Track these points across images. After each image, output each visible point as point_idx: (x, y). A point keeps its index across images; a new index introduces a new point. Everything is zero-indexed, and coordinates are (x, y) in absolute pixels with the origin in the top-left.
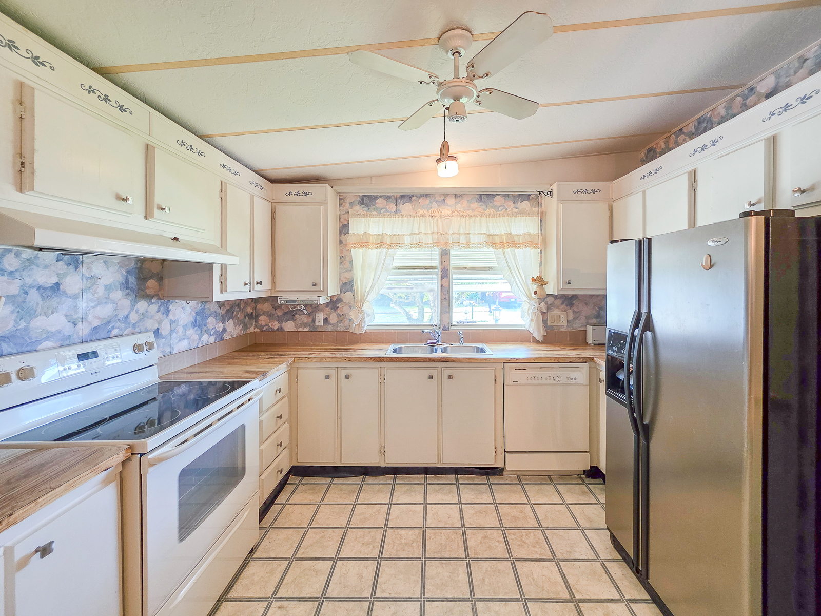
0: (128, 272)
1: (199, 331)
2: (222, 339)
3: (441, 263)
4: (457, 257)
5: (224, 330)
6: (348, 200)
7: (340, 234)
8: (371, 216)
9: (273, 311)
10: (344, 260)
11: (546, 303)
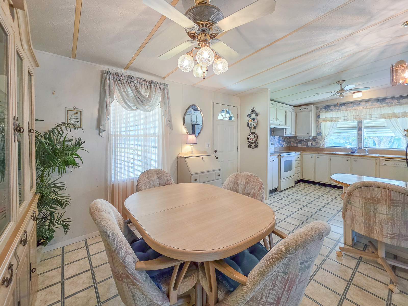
3: (358, 125)
4: (365, 123)
6: (320, 108)
7: (317, 118)
8: (328, 112)
9: (295, 141)
10: (318, 126)
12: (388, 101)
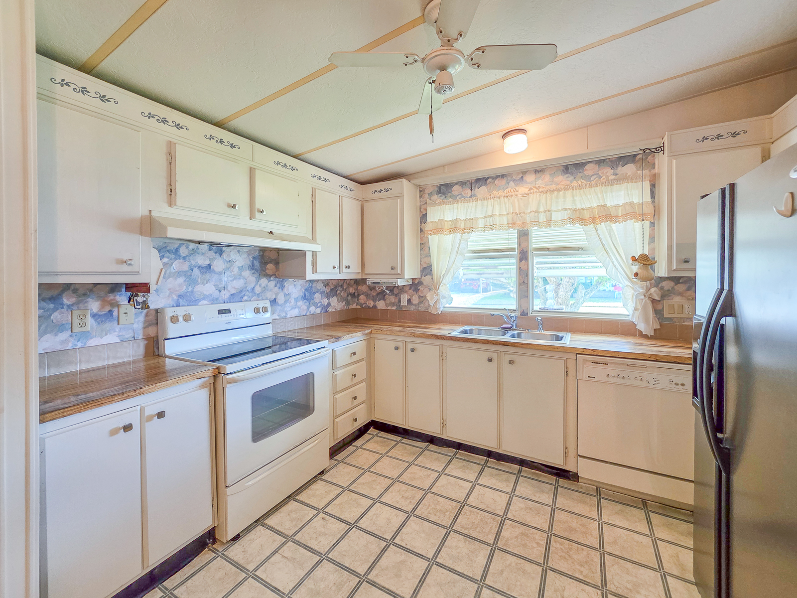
0: (254, 258)
1: (308, 303)
2: (327, 311)
3: (519, 244)
5: (329, 304)
6: (427, 191)
7: (421, 223)
8: (446, 203)
9: (369, 292)
10: (424, 247)
11: (662, 288)
12: (590, 169)
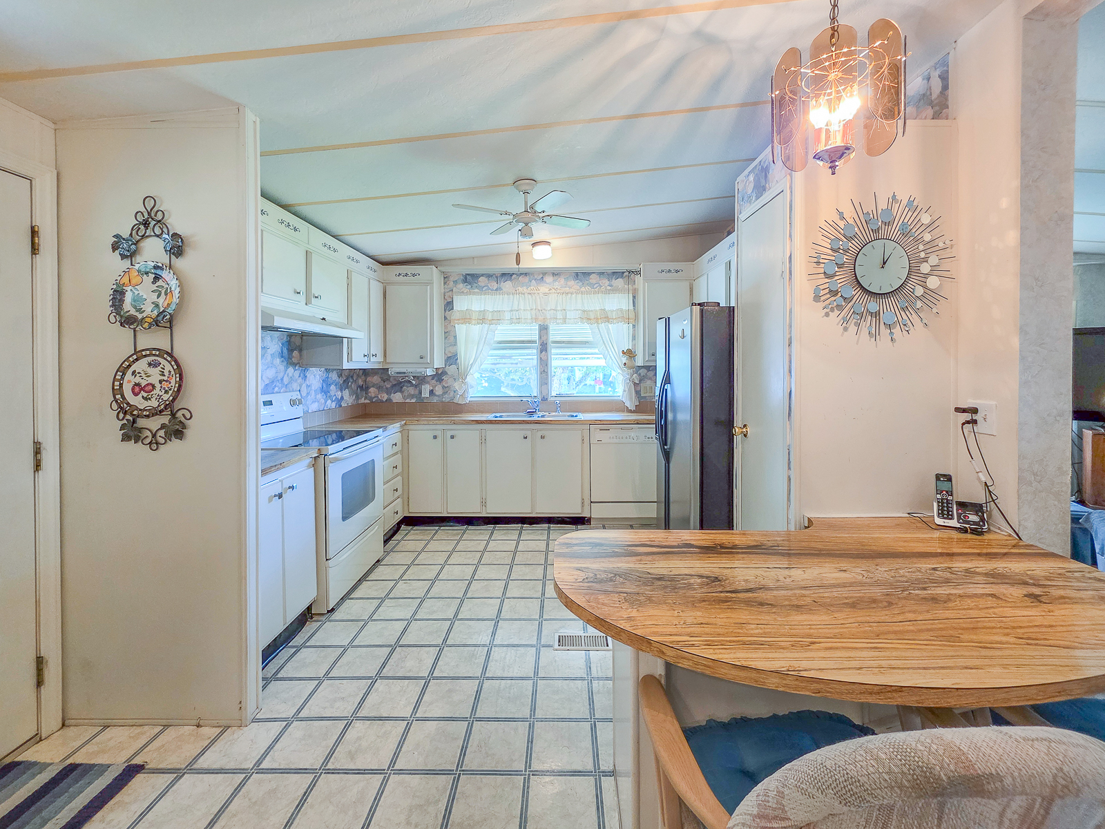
0: (283, 344)
1: (325, 397)
2: (341, 406)
3: (540, 337)
4: (555, 333)
5: (342, 398)
6: (452, 279)
7: (445, 311)
8: (474, 294)
9: (382, 384)
10: (449, 336)
11: (640, 375)
12: (593, 279)
